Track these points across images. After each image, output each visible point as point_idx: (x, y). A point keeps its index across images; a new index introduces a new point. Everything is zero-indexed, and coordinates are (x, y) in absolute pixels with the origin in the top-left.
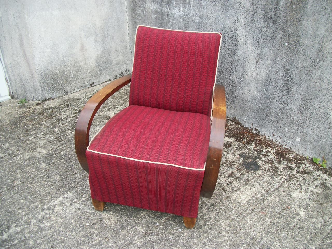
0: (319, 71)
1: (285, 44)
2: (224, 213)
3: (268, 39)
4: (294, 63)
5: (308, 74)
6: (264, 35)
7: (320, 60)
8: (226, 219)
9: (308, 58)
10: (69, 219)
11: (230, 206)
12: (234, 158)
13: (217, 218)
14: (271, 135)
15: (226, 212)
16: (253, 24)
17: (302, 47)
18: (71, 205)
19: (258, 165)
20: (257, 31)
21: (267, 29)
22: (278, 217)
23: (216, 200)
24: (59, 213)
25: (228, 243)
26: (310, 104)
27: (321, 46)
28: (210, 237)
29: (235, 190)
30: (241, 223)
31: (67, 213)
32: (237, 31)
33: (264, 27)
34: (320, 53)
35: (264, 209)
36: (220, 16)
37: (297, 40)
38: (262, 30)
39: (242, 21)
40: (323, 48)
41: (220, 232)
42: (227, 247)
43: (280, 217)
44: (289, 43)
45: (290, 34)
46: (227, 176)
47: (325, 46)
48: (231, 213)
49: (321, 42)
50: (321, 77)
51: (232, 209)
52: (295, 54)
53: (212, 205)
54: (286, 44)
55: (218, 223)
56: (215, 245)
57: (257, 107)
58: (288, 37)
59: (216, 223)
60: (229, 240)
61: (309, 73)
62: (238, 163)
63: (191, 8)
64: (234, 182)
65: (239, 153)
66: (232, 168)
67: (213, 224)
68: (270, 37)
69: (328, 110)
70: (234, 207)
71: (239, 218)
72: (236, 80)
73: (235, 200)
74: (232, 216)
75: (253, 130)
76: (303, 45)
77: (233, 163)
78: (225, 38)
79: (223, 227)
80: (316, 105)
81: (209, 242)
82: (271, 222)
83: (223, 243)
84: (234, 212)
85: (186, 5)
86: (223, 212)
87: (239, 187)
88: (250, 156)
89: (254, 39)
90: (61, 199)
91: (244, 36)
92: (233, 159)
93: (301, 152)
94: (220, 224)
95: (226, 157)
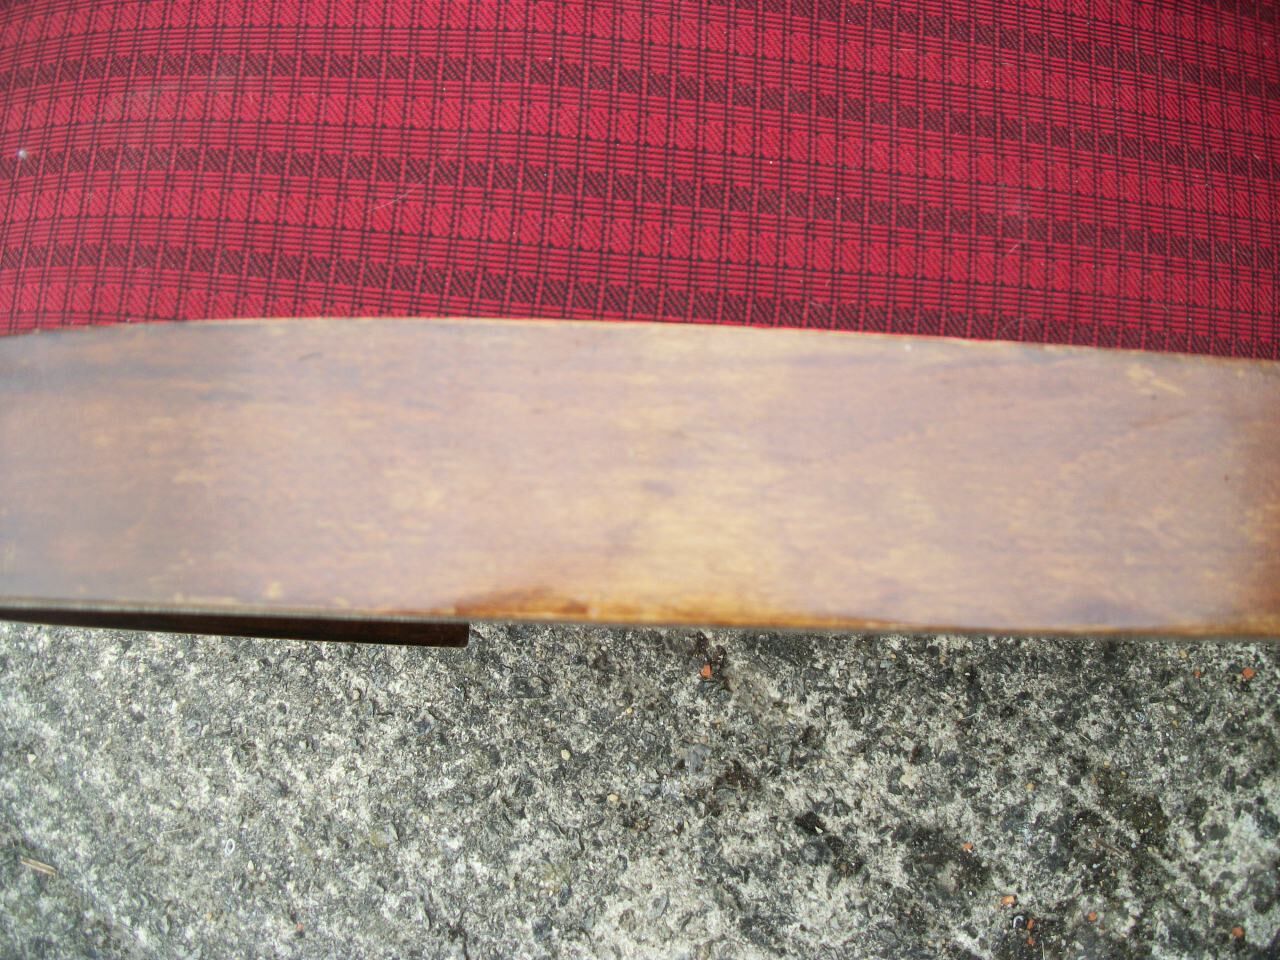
2: (450, 784)
8: (381, 798)
11: (534, 835)
12: (1216, 891)
13: (391, 730)
15: (454, 798)
23: (582, 716)
25: (155, 809)
28: (194, 669)
29: (737, 895)
30: (364, 928)
41: (248, 747)
42: (123, 797)
46: (927, 817)
48: (455, 844)
51: (500, 861)
53: (521, 685)
55: (340, 731)
56: (137, 708)
59: (338, 714)
60: (185, 817)
64: (845, 886)
66: (1056, 863)
67: (328, 693)
70: (528, 875)
71: (401, 913)
73: (613, 889)
74: (426, 855)
77: (1136, 874)
79: (302, 777)
81: (155, 669)
83: (158, 773)
84: (470, 874)
86: (453, 773)
87: (790, 930)
92: (1197, 878)
94: (334, 752)
95: (1221, 806)
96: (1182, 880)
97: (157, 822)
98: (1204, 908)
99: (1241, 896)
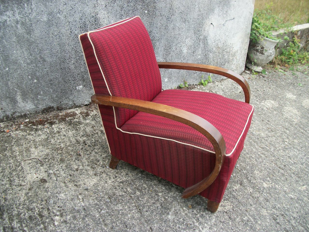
0: (172, 24)
1: (145, 12)
3: (130, 13)
4: (155, 25)
5: (165, 29)
6: (126, 10)
7: (171, 16)
9: (164, 17)
16: (114, 3)
17: (158, 10)
20: (119, 9)
21: (128, 4)
26: (170, 50)
27: (171, 5)
32: (99, 15)
33: (125, 3)
34: (171, 11)
37: (154, 6)
38: (124, 6)
39: (103, 4)
40: (173, 6)
44: (148, 10)
45: (148, 3)
47: (173, 4)
49: (171, 2)
50: (174, 27)
52: (154, 18)
54: (146, 12)
58: (146, 6)
61: (166, 28)
63: (33, 6)
68: (132, 10)
69: (181, 48)
76: (159, 8)
78: (86, 26)
80: (174, 48)
85: (24, 4)
89: (117, 17)
91: (107, 18)
93: (170, 87)
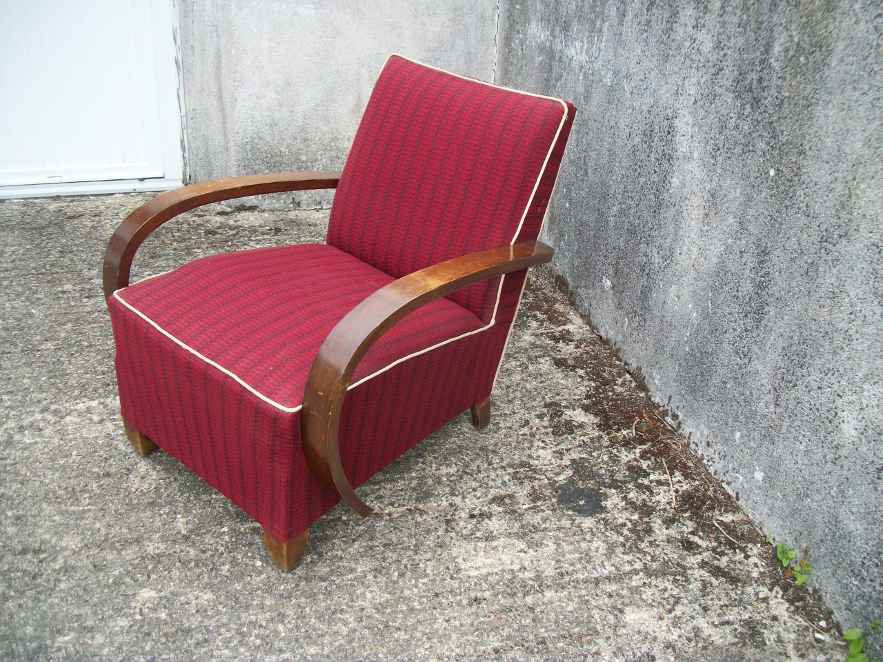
0: (834, 271)
1: (768, 172)
2: (396, 573)
3: (735, 151)
4: (781, 235)
5: (807, 272)
6: (730, 137)
7: (840, 236)
8: (386, 590)
9: (815, 224)
10: (71, 446)
11: (426, 565)
12: (551, 464)
13: (370, 577)
14: (703, 443)
15: (402, 575)
16: (711, 104)
17: (804, 186)
18: (101, 421)
19: (602, 503)
20: (716, 125)
21: (739, 121)
22: (528, 648)
23: (405, 539)
24: (66, 428)
25: (337, 644)
26: (799, 372)
27: (847, 192)
28: (308, 609)
29: (478, 538)
30: (416, 615)
31: (78, 434)
32: (677, 120)
33: (732, 115)
34: (843, 214)
35: (511, 611)
36: (652, 72)
37: (796, 162)
38: (727, 123)
39: (692, 93)
40: (853, 200)
41: (342, 610)
42: (326, 648)
43: (536, 650)
44: (778, 170)
45: (783, 145)
46: (490, 497)
47: (858, 191)
48: (413, 582)
49: (850, 177)
50: (836, 290)
51: (426, 575)
52: (786, 207)
53: (384, 546)
54: (772, 172)
55: (360, 588)
56: (303, 630)
57: (687, 349)
58: (777, 151)
59: (354, 586)
60: (346, 638)
61: (811, 271)
62: (548, 479)
63: (603, 45)
64: (494, 519)
65: (575, 456)
66: (521, 483)
67: (346, 585)
68: (741, 146)
69: (839, 402)
70: (435, 572)
71: (421, 604)
72: (657, 259)
73: (455, 558)
74: (410, 589)
75: (667, 416)
76: (808, 181)
77: (536, 473)
78: (653, 136)
79: (363, 603)
80: (814, 377)
81: (298, 618)
82: (496, 651)
83: (327, 637)
84: (424, 584)
85: (595, 36)
86: (394, 571)
87: (495, 533)
88: (600, 476)
89: (708, 148)
90: (94, 404)
91: (690, 137)
92: (546, 465)
94: (363, 594)
95: (534, 453)
96: (544, 468)
97: (341, 645)
98: (553, 468)
99: (556, 461)
